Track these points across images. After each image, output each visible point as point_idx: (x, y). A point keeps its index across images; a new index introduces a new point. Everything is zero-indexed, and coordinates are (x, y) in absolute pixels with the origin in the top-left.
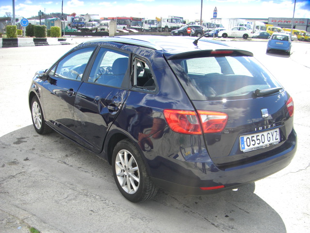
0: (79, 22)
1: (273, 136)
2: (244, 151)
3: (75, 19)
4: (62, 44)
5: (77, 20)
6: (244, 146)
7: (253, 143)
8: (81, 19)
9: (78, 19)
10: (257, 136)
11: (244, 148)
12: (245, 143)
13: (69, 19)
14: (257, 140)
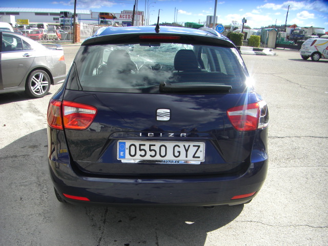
0: (299, 35)
1: (187, 151)
2: (123, 161)
3: (295, 31)
4: (257, 55)
5: (296, 33)
6: (124, 154)
7: (143, 153)
8: (301, 32)
9: (298, 32)
10: (150, 146)
11: (124, 157)
12: (127, 152)
13: (288, 30)
14: (151, 150)
